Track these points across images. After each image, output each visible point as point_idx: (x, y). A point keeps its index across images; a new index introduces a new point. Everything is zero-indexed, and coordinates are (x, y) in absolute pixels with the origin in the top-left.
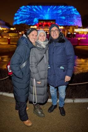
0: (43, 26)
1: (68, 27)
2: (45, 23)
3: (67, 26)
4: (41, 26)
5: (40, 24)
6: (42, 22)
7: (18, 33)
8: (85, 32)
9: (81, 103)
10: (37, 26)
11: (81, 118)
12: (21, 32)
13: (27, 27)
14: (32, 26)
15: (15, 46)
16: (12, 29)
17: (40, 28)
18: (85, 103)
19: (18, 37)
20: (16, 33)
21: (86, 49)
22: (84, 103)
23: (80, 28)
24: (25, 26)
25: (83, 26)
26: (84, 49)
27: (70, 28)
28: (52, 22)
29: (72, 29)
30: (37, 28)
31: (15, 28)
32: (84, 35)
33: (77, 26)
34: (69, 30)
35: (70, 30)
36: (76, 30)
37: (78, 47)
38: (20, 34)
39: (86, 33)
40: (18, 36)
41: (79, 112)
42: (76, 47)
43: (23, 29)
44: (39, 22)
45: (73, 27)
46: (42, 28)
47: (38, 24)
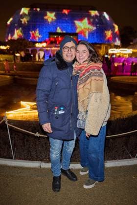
0: (58, 43)
1: (98, 45)
2: (60, 39)
3: (96, 44)
4: (54, 44)
5: (52, 39)
6: (55, 37)
7: (13, 54)
8: (126, 54)
9: (117, 167)
10: (46, 43)
11: (115, 192)
12: (19, 53)
13: (29, 44)
14: (39, 42)
15: (8, 77)
16: (3, 47)
17: (51, 47)
18: (123, 166)
19: (13, 62)
20: (10, 54)
21: (127, 81)
22: (121, 167)
23: (117, 47)
24: (26, 43)
25: (122, 45)
26: (124, 81)
30: (47, 47)
31: (8, 46)
32: (123, 59)
33: (112, 45)
34: (99, 50)
35: (102, 50)
36: (111, 51)
37: (114, 77)
39: (127, 56)
40: (14, 59)
41: (112, 182)
42: (112, 78)
43: (23, 47)
44: (51, 36)
45: (106, 46)
46: (55, 47)
47: (50, 40)
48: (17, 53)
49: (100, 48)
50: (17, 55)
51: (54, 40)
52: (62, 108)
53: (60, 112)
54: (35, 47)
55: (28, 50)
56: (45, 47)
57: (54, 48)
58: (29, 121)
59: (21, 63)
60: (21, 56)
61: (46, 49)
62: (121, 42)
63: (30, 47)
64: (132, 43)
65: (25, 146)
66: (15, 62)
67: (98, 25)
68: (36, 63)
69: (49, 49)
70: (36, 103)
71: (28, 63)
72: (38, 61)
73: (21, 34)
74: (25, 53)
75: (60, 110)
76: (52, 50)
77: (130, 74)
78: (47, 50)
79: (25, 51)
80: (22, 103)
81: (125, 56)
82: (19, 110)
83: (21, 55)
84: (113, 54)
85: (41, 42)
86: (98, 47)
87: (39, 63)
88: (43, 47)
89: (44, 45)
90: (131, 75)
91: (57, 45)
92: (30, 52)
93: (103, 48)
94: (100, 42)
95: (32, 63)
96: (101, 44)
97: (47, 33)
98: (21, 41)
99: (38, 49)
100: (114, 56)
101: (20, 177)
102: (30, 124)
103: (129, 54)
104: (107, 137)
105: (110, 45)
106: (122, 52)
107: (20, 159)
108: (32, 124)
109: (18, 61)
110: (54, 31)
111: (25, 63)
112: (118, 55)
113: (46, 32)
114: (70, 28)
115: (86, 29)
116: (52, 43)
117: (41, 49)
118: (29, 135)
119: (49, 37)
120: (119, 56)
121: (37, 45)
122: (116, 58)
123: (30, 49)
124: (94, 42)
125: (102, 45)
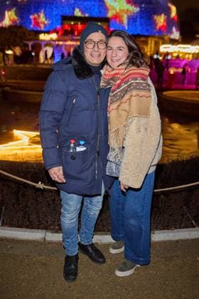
0: (76, 33)
1: (142, 39)
2: (80, 26)
3: (139, 36)
4: (70, 35)
5: (67, 27)
6: (72, 23)
7: (2, 51)
8: (189, 54)
9: (171, 241)
10: (57, 33)
11: (167, 283)
12: (11, 50)
13: (29, 35)
14: (44, 32)
17: (65, 41)
18: (182, 241)
19: (2, 64)
21: (190, 98)
22: (177, 241)
23: (173, 42)
24: (24, 33)
25: (182, 39)
26: (185, 98)
27: (150, 42)
28: (99, 24)
29: (153, 46)
30: (58, 40)
32: (184, 62)
33: (166, 38)
34: (145, 47)
35: (149, 47)
36: (163, 48)
37: (168, 92)
38: (8, 55)
39: (191, 56)
40: (4, 60)
42: (165, 93)
43: (18, 40)
44: (65, 22)
45: (156, 39)
46: (72, 40)
47: (62, 28)
48: (8, 50)
49: (146, 43)
50: (9, 52)
51: (69, 29)
52: (82, 143)
53: (79, 149)
54: (38, 39)
55: (28, 45)
56: (55, 41)
57: (69, 43)
58: (26, 163)
59: (15, 65)
60: (15, 55)
61: (57, 43)
62: (181, 34)
63: (31, 40)
64: (198, 36)
65: (19, 204)
66: (5, 64)
67: (143, 6)
68: (40, 66)
69: (61, 43)
70: (38, 133)
71: (27, 66)
72: (44, 64)
73: (16, 18)
74: (22, 50)
75: (79, 145)
76: (66, 45)
77: (194, 86)
78: (58, 45)
79: (21, 47)
80: (16, 133)
81: (187, 56)
82: (10, 143)
83: (14, 52)
84: (167, 54)
85: (48, 32)
86: (143, 41)
87: (44, 67)
88: (52, 40)
89: (54, 36)
90: (197, 89)
91: (75, 38)
92: (30, 49)
93: (151, 43)
94: (146, 34)
95: (33, 66)
96: (147, 37)
97: (59, 17)
98: (15, 30)
99: (43, 44)
100: (169, 57)
101: (10, 255)
102: (27, 168)
103: (193, 54)
104: (155, 191)
105: (163, 39)
106: (182, 50)
107: (11, 225)
108: (32, 167)
109: (10, 62)
110: (70, 15)
111: (21, 66)
112: (175, 55)
113: (57, 15)
114: (96, 10)
115: (123, 11)
116: (66, 34)
117: (48, 44)
118: (26, 185)
119: (62, 24)
120: (178, 57)
121: (42, 37)
122: (171, 60)
123: (30, 44)
124: (136, 33)
125: (150, 39)
